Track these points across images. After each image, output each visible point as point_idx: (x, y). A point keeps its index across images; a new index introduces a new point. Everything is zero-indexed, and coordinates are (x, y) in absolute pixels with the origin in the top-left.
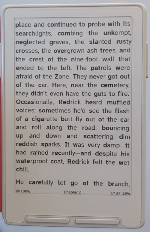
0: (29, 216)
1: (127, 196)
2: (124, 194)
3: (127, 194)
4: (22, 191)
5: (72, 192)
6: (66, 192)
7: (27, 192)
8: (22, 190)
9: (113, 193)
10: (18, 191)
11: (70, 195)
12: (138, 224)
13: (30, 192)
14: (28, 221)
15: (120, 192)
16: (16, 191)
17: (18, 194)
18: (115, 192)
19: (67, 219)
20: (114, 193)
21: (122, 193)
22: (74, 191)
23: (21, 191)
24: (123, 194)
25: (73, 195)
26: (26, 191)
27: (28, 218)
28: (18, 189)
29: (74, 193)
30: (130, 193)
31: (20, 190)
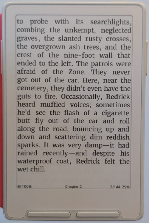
0: (30, 211)
1: (127, 189)
2: (124, 187)
4: (24, 186)
5: (73, 187)
6: (67, 187)
7: (29, 187)
9: (113, 186)
10: (19, 186)
11: (72, 189)
12: (138, 216)
13: (31, 187)
14: (29, 216)
16: (17, 187)
17: (19, 189)
18: (115, 186)
19: (68, 213)
21: (122, 187)
22: (75, 186)
23: (22, 187)
25: (74, 189)
26: (27, 187)
27: (29, 212)
28: (19, 184)
30: (130, 186)
31: (22, 185)
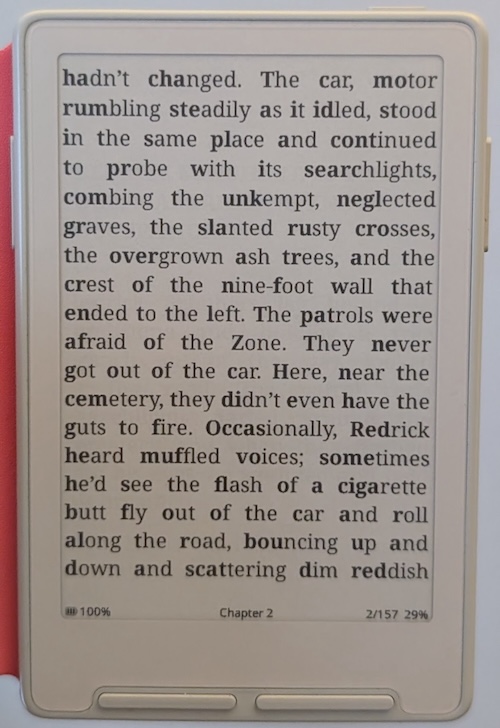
0: (108, 690)
1: (420, 623)
2: (411, 616)
3: (419, 617)
4: (86, 610)
5: (244, 614)
6: (225, 613)
7: (102, 614)
8: (83, 609)
9: (373, 613)
10: (71, 612)
11: (238, 622)
12: (454, 708)
13: (109, 615)
14: (104, 706)
15: (397, 612)
16: (64, 612)
17: (71, 621)
18: (380, 612)
19: (228, 696)
20: (378, 614)
21: (402, 614)
22: (253, 610)
23: (79, 613)
24: (406, 618)
25: (248, 622)
26: (97, 612)
27: (105, 695)
28: (71, 605)
29: (251, 614)
30: (429, 613)
31: (78, 609)
